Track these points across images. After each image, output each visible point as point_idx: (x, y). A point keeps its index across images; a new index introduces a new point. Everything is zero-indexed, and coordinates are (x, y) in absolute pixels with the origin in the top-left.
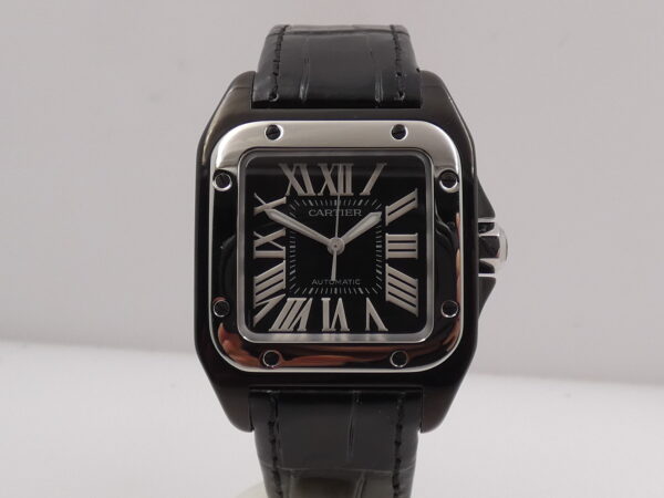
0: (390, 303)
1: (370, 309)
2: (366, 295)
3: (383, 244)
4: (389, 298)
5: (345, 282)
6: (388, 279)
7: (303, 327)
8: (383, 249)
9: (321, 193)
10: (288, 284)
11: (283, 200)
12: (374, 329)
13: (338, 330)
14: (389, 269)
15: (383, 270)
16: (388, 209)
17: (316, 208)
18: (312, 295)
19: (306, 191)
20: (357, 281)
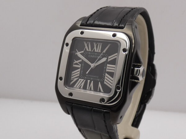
0: (105, 84)
1: (100, 85)
2: (99, 81)
3: (106, 67)
4: (105, 83)
5: (94, 77)
6: (106, 77)
7: (82, 87)
8: (106, 68)
9: (92, 51)
10: (80, 75)
11: (83, 52)
12: (100, 91)
13: (91, 90)
14: (106, 75)
15: (105, 75)
16: (109, 57)
17: (91, 55)
18: (86, 79)
19: (89, 50)
20: (97, 77)
